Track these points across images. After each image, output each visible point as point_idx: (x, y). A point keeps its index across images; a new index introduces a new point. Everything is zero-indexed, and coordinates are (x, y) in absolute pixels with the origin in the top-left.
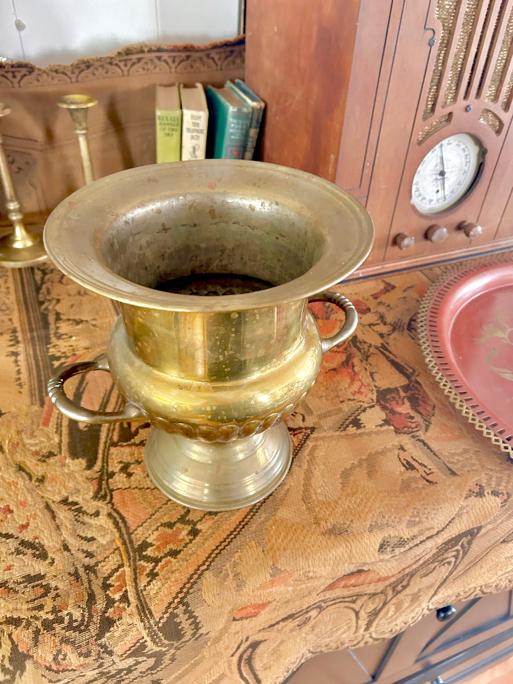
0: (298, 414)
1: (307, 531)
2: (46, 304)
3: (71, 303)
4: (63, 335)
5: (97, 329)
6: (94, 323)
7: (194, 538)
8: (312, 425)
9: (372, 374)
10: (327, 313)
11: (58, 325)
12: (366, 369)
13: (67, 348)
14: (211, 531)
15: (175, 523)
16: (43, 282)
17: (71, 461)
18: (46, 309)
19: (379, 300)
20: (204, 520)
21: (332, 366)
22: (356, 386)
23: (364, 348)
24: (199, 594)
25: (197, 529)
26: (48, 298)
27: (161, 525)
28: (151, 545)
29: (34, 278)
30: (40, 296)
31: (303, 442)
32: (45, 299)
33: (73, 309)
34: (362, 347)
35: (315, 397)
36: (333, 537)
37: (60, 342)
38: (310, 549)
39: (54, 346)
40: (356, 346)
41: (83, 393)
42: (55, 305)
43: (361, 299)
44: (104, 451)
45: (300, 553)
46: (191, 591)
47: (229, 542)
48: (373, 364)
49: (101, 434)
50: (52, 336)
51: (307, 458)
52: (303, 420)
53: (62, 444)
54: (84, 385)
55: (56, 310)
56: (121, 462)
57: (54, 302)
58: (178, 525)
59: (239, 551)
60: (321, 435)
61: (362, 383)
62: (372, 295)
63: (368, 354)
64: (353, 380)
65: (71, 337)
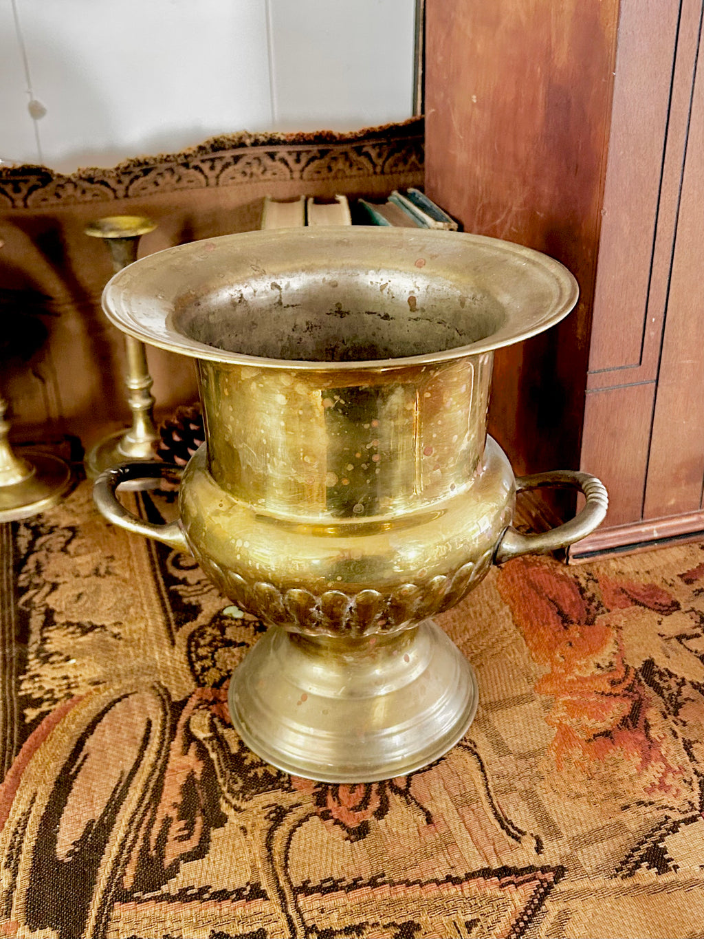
0: (528, 837)
2: (31, 592)
3: (77, 593)
4: (52, 655)
5: (121, 642)
6: (116, 630)
8: (556, 862)
9: (688, 746)
10: (588, 610)
11: (46, 635)
12: (675, 734)
13: (56, 682)
16: (31, 549)
17: (27, 933)
18: (28, 603)
19: (696, 586)
21: (601, 726)
22: (653, 773)
23: (669, 688)
26: (36, 580)
29: (15, 542)
30: (22, 577)
31: (536, 901)
32: (30, 582)
33: (80, 603)
34: (666, 685)
35: (564, 796)
37: (46, 670)
39: (32, 677)
40: (652, 684)
41: (74, 777)
42: (47, 595)
43: (658, 582)
44: (101, 910)
48: (690, 722)
49: (100, 870)
50: (31, 657)
52: (539, 849)
53: (15, 894)
54: (79, 762)
55: (47, 605)
57: (47, 589)
60: (578, 886)
61: (667, 766)
62: (681, 576)
63: (680, 699)
64: (646, 760)
65: (68, 659)
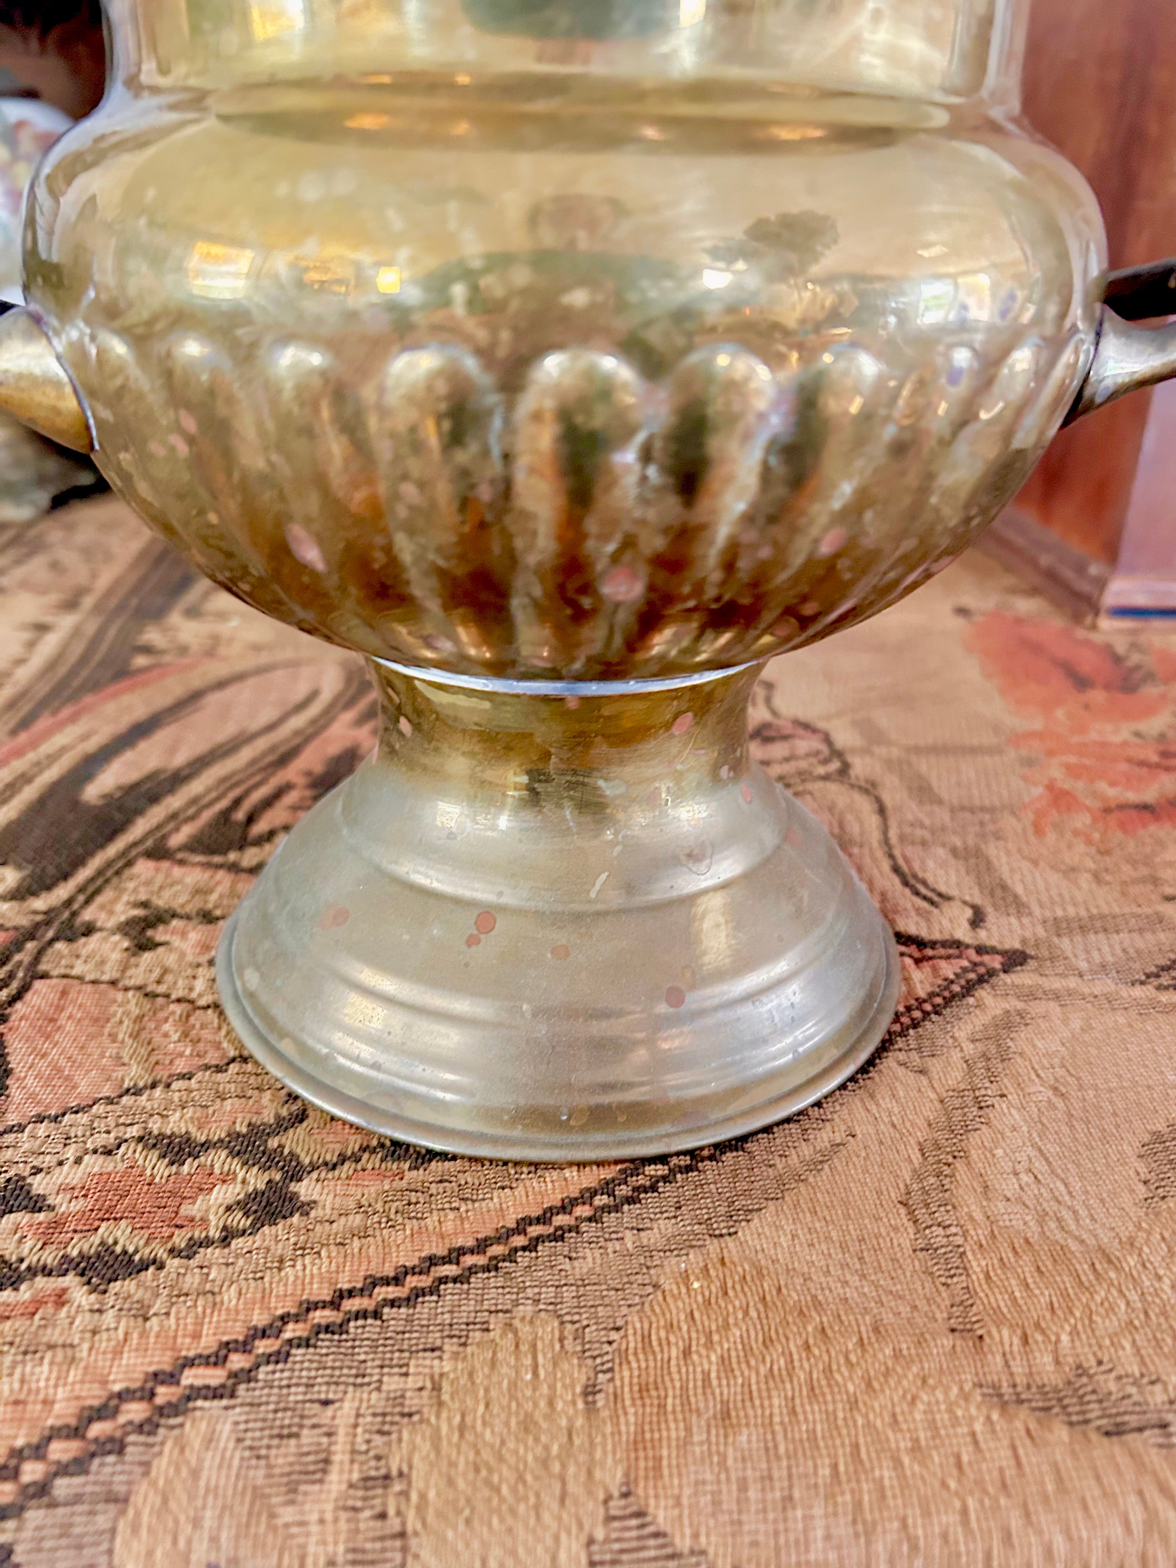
0: (956, 904)
1: (897, 1354)
4: (208, 613)
7: (255, 1228)
8: (1013, 945)
10: (1126, 678)
13: (199, 639)
14: (357, 1220)
15: (206, 1146)
20: (347, 1168)
21: (1134, 797)
24: (102, 1521)
25: (294, 1196)
27: (140, 1139)
28: (37, 1204)
31: (957, 988)
35: (1043, 866)
36: (1061, 1433)
37: (189, 625)
38: (898, 1463)
39: (166, 629)
41: (165, 724)
44: (109, 864)
45: (825, 1472)
46: (62, 1487)
47: (419, 1293)
49: (140, 820)
50: (176, 610)
51: (969, 1048)
52: (976, 923)
56: (145, 905)
58: (218, 1159)
59: (450, 1346)
60: (1056, 984)
